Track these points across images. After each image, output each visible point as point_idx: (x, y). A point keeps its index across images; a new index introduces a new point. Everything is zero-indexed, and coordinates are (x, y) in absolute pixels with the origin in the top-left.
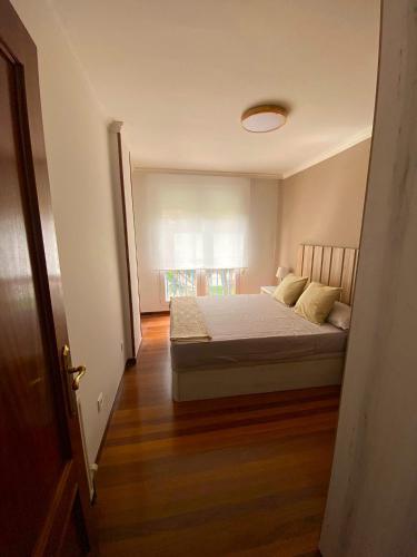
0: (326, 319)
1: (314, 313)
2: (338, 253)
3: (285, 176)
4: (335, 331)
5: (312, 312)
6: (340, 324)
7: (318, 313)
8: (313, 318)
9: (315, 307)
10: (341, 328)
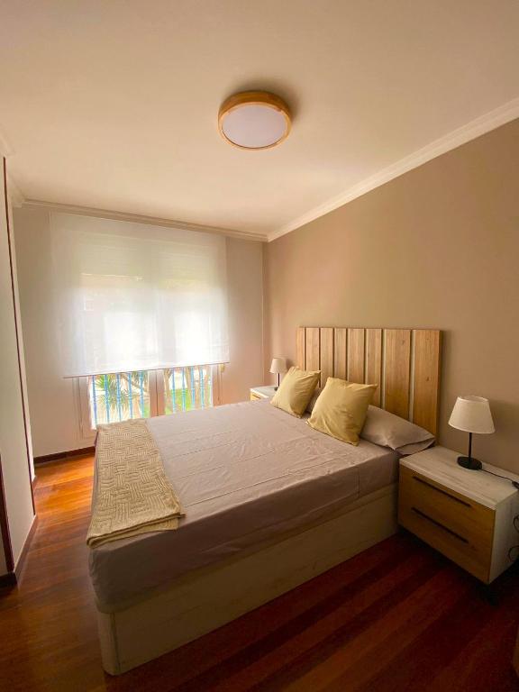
0: (361, 435)
1: (343, 427)
2: (356, 336)
3: (271, 238)
4: (381, 453)
5: (340, 425)
6: (385, 441)
7: (349, 427)
8: (344, 435)
9: (344, 417)
10: (387, 448)
